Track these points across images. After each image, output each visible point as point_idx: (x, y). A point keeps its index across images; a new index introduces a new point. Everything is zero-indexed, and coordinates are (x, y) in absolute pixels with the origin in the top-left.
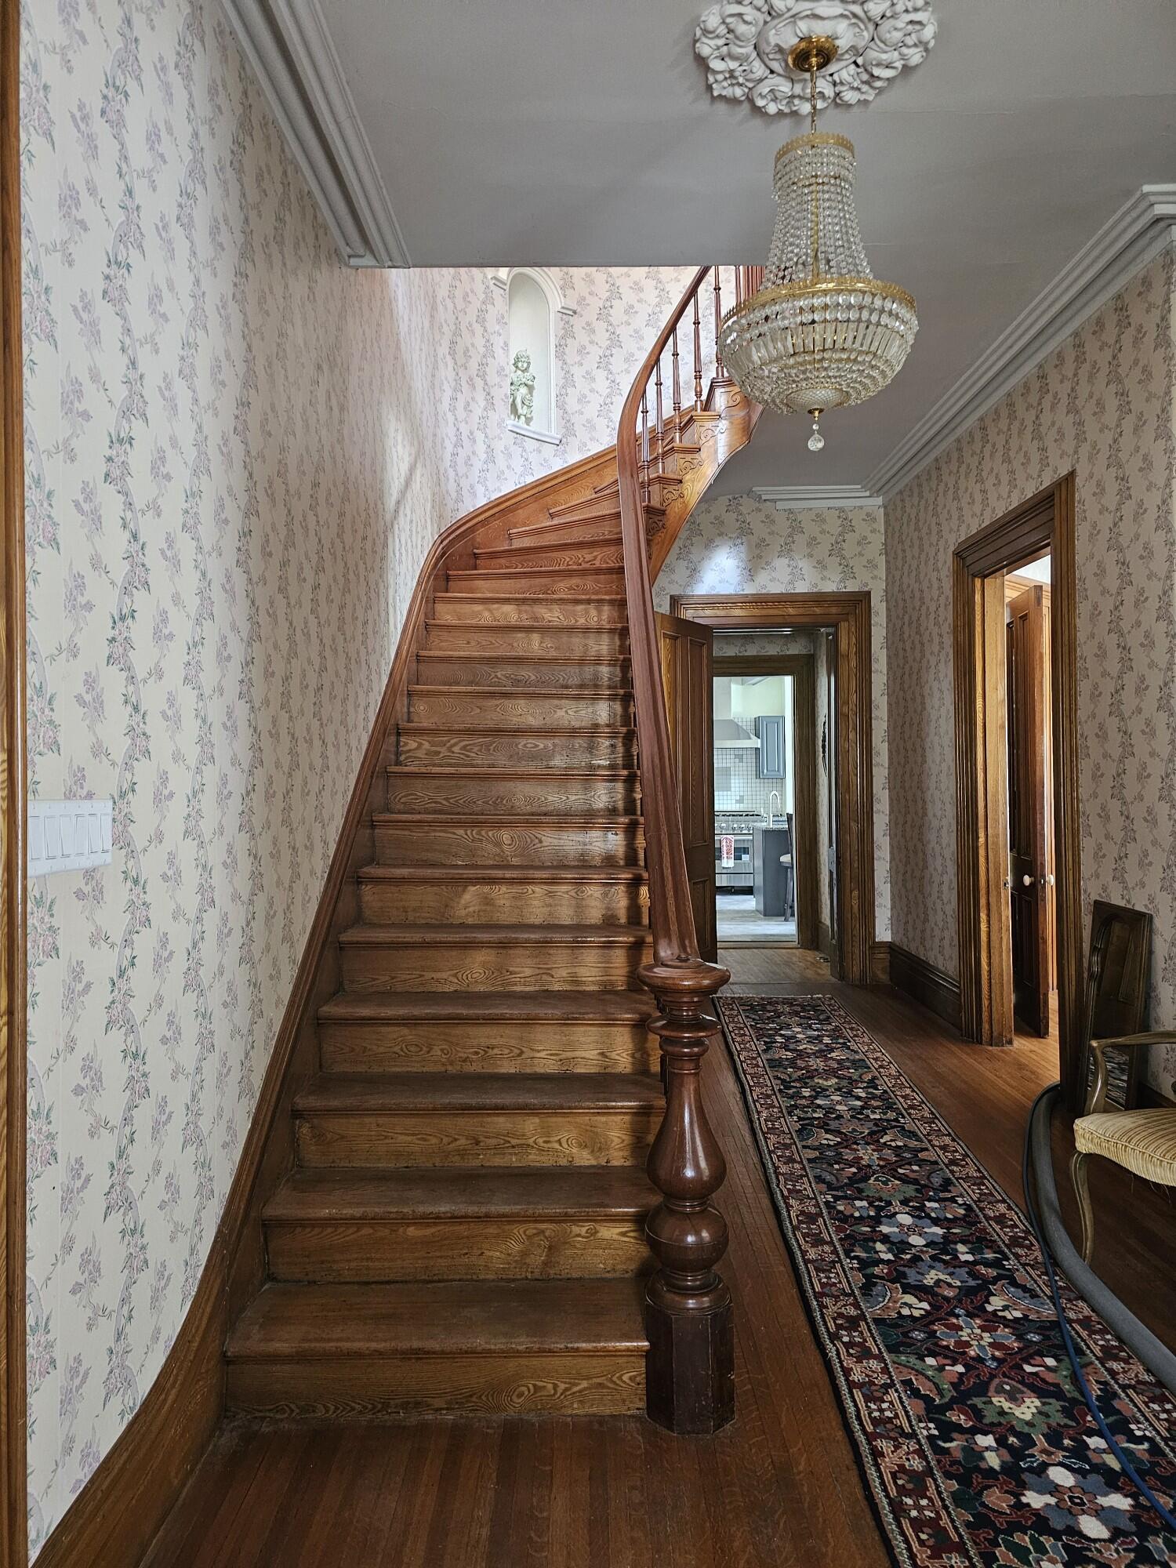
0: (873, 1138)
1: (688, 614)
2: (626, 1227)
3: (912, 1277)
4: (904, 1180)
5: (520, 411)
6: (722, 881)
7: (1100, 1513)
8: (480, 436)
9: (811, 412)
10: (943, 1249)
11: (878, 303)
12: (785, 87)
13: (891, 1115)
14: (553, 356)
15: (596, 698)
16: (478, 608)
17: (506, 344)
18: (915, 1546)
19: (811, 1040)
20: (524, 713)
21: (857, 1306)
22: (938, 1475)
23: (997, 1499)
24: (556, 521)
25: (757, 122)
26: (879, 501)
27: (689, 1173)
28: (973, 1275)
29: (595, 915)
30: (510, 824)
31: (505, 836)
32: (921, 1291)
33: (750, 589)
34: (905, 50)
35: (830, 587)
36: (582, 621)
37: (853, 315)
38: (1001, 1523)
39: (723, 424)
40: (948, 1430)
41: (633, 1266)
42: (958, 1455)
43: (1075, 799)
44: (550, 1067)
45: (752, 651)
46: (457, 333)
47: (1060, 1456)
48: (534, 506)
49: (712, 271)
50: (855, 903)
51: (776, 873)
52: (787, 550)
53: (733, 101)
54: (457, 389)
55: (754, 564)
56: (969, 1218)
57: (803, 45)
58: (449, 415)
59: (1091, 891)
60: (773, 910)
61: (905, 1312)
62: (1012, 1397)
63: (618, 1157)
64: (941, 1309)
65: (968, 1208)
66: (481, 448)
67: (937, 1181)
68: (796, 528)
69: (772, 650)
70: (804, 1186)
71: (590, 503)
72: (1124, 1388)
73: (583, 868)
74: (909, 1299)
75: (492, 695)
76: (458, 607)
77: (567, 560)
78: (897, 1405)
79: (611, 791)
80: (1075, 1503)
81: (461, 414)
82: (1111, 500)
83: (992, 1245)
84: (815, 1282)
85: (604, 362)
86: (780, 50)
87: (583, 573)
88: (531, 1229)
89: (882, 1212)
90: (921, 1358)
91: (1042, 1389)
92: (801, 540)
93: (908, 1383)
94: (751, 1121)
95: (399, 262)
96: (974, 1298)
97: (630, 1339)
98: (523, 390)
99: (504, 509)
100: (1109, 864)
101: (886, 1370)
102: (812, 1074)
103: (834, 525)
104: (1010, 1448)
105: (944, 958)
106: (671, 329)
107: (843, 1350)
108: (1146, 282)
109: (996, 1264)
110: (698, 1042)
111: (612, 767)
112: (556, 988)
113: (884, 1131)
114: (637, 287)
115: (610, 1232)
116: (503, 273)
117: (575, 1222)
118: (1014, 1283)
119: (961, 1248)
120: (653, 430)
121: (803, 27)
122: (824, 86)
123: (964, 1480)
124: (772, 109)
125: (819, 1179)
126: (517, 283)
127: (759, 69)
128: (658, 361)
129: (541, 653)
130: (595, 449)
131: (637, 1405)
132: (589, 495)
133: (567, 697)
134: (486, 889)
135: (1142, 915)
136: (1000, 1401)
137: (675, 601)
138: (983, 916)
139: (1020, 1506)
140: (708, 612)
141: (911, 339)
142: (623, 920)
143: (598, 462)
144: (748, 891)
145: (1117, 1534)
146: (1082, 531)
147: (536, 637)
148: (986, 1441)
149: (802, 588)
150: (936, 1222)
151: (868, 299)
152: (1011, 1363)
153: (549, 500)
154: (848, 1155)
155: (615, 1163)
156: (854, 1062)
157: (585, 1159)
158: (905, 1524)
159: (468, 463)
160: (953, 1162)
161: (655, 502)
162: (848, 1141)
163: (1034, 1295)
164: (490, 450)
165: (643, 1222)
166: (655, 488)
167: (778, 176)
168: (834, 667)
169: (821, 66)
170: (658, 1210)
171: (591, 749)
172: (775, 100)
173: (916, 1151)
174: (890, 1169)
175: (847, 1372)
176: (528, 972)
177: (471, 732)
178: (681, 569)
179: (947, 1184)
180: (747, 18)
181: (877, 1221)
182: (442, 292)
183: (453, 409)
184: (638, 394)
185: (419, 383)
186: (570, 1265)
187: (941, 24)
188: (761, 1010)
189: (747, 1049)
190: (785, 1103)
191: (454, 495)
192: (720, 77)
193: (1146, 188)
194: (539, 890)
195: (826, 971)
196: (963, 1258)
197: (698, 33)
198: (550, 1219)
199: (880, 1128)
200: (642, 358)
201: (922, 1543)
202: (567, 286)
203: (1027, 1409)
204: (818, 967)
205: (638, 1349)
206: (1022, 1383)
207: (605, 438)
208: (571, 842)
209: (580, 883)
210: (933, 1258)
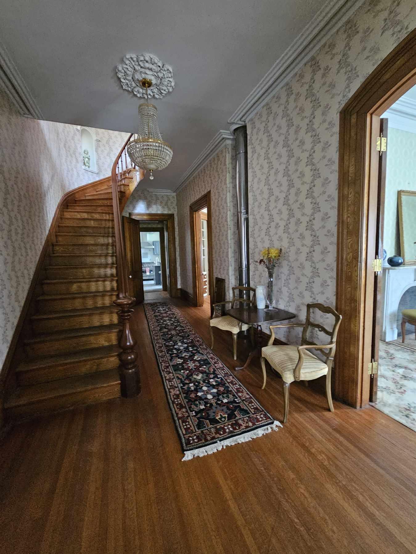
0: (175, 329)
1: (133, 217)
2: (116, 357)
3: (180, 355)
4: (180, 336)
5: (86, 164)
6: (144, 278)
7: (211, 394)
8: (74, 169)
9: (150, 170)
10: (186, 350)
11: (163, 146)
12: (141, 90)
13: (179, 324)
14: (94, 151)
15: (108, 236)
16: (76, 214)
17: (81, 147)
18: (176, 409)
19: (164, 310)
20: (90, 240)
21: (169, 363)
22: (182, 394)
23: (193, 396)
24: (98, 193)
25: (135, 98)
26: (175, 194)
27: (128, 344)
28: (192, 353)
29: (108, 288)
30: (85, 268)
31: (84, 271)
32: (181, 358)
33: (148, 212)
34: (168, 87)
35: (166, 212)
36: (105, 218)
37: (157, 148)
38: (193, 400)
39: (138, 173)
40: (184, 384)
41: (118, 365)
42: (186, 389)
43: (212, 257)
44: (97, 324)
45: (150, 226)
46: (66, 142)
47: (205, 384)
48: (92, 189)
49: (133, 135)
50: (173, 280)
51: (157, 275)
52: (156, 204)
53: (128, 91)
54: (67, 156)
55: (149, 206)
56: (192, 342)
57: (144, 80)
58: (65, 163)
59: (215, 275)
60: (158, 283)
61: (178, 363)
62: (197, 375)
63: (115, 342)
64: (185, 360)
65: (192, 340)
66: (75, 173)
67: (187, 335)
68: (157, 199)
69: (155, 226)
70: (160, 341)
71: (106, 189)
72: (217, 369)
73: (105, 278)
74: (179, 360)
75: (80, 236)
76: (70, 213)
77: (100, 202)
78: (176, 382)
79: (112, 259)
80: (207, 392)
81: (69, 163)
82: (217, 197)
83: (196, 346)
84: (161, 360)
85: (109, 154)
86: (138, 80)
87: (104, 206)
88: (92, 362)
89: (175, 343)
90: (180, 371)
91: (203, 372)
92: (159, 201)
93: (177, 377)
94: (149, 329)
95: (41, 118)
96: (191, 358)
97: (116, 381)
98: (87, 159)
99: (83, 189)
100: (218, 270)
101: (173, 375)
102: (163, 317)
103: (165, 199)
104: (196, 385)
105: (190, 291)
106: (124, 148)
107: (165, 373)
108: (222, 151)
109: (196, 350)
110: (129, 315)
111: (113, 253)
112: (99, 306)
113: (177, 327)
114: (116, 137)
115: (112, 359)
116: (79, 127)
117: (103, 358)
118: (199, 353)
119: (190, 348)
120: (121, 173)
121: (143, 75)
122: (149, 92)
123: (187, 394)
124: (138, 95)
125: (163, 339)
126: (83, 131)
127: (134, 85)
128: (121, 156)
129: (94, 226)
130: (107, 176)
131: (118, 395)
132: (106, 187)
133: (101, 236)
134: (79, 284)
135: (223, 279)
136: (195, 376)
137: (130, 214)
138: (197, 282)
139: (197, 396)
140: (138, 217)
141: (171, 156)
142: (116, 289)
143: (107, 180)
144: (152, 280)
145: (214, 397)
146: (212, 203)
147: (92, 222)
148: (191, 385)
149: (159, 212)
150: (186, 344)
151: (160, 145)
152: (197, 369)
153: (96, 187)
154: (169, 333)
155: (114, 344)
156: (172, 314)
157: (106, 344)
158: (175, 405)
159: (72, 176)
160: (190, 331)
161: (122, 190)
162: (170, 330)
163: (203, 354)
164: (78, 174)
165: (119, 356)
166: (122, 187)
167: (140, 112)
168: (167, 231)
169: (148, 87)
170: (122, 352)
171: (107, 249)
172: (139, 93)
173: (183, 330)
174: (178, 335)
175: (165, 377)
176: (91, 303)
177: (74, 245)
178: (131, 208)
179: (188, 336)
180: (129, 70)
181: (174, 345)
182: (60, 130)
183: (66, 162)
184: (116, 163)
185: (54, 153)
186: (103, 368)
187: (176, 83)
188: (153, 305)
189: (150, 313)
190: (157, 324)
191: (68, 184)
192: (124, 84)
193: (221, 131)
194: (93, 283)
195: (168, 295)
196: (190, 350)
197: (117, 71)
198: (97, 359)
199: (176, 326)
200: (118, 154)
201: (177, 408)
202: (97, 134)
203: (200, 377)
204: (166, 295)
205: (118, 383)
206: (199, 372)
207: (109, 174)
208: (102, 271)
209: (104, 281)
210: (185, 351)
